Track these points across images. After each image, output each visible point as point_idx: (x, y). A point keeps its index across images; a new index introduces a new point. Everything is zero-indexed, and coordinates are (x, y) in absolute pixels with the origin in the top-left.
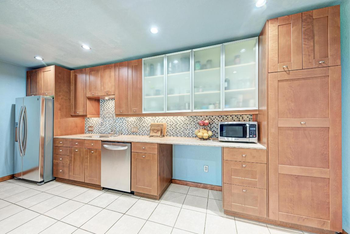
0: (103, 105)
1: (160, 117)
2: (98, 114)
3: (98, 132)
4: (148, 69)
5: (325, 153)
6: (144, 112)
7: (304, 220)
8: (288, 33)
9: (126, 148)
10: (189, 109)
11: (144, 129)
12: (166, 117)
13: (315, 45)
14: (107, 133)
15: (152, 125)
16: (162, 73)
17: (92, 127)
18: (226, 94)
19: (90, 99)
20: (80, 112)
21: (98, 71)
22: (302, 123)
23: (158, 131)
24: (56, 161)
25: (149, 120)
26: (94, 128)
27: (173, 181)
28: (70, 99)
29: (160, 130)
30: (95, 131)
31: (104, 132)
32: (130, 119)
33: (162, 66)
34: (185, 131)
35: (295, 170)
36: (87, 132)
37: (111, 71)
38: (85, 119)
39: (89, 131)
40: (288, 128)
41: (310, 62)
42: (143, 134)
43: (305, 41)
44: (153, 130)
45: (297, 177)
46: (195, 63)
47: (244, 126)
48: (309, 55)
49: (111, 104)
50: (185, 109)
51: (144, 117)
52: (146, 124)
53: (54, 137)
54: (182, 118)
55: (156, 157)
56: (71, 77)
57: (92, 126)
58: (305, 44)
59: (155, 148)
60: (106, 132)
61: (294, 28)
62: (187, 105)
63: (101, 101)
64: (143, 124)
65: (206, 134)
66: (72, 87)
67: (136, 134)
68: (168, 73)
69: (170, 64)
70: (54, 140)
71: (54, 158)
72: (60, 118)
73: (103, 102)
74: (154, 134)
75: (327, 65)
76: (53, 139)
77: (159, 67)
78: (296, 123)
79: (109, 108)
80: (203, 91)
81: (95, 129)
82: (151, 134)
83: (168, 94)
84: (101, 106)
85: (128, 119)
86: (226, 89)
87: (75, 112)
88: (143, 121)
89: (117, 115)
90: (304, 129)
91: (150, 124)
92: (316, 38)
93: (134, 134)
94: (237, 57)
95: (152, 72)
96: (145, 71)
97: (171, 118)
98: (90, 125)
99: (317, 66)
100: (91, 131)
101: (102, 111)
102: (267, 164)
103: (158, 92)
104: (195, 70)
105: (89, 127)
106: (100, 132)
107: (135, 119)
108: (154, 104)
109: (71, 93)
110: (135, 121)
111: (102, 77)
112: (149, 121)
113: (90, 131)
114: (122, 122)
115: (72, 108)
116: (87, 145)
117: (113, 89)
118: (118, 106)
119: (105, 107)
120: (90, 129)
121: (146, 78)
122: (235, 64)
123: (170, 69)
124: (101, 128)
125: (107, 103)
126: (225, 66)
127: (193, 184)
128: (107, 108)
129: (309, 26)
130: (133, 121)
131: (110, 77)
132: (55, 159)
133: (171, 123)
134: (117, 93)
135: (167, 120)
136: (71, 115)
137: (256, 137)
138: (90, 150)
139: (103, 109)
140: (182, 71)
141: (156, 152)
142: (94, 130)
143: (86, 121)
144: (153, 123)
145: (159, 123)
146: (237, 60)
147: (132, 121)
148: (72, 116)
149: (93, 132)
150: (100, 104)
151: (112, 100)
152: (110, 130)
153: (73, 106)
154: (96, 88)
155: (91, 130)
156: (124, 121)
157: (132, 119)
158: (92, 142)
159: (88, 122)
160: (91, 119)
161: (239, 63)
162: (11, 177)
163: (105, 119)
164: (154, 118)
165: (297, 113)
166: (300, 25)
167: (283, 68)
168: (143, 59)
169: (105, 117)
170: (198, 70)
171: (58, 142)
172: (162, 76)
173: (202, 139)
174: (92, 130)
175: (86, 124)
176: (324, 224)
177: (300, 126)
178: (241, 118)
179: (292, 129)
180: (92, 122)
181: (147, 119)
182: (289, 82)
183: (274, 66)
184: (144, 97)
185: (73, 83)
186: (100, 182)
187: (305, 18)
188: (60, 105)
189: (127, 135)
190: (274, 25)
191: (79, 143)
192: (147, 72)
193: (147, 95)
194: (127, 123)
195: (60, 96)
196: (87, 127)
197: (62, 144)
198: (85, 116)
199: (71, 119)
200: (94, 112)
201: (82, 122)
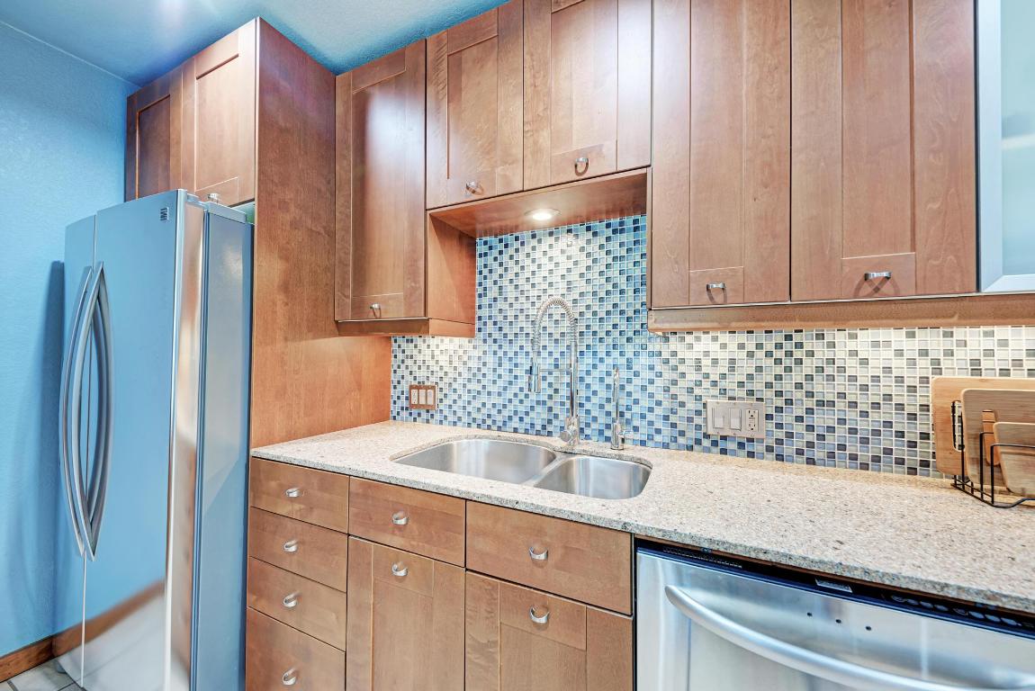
0: (495, 265)
1: (1003, 332)
2: (468, 323)
3: (465, 419)
11: (821, 419)
14: (522, 427)
17: (433, 388)
19: (442, 225)
20: (389, 301)
24: (262, 605)
25: (880, 358)
26: (440, 395)
28: (331, 234)
30: (446, 412)
31: (499, 418)
32: (690, 346)
36: (405, 414)
38: (395, 346)
39: (412, 406)
42: (817, 454)
49: (544, 260)
51: (820, 336)
52: (841, 384)
53: (253, 452)
56: (341, 107)
57: (433, 379)
60: (516, 419)
63: (481, 249)
64: (819, 385)
66: (345, 168)
67: (748, 448)
70: (255, 472)
71: (248, 584)
72: (286, 339)
73: (495, 253)
76: (244, 461)
79: (537, 280)
81: (447, 402)
84: (485, 272)
85: (675, 345)
87: (359, 306)
88: (809, 366)
93: (731, 446)
98: (422, 374)
100: (426, 410)
101: (485, 301)
105: (411, 387)
106: (479, 417)
107: (733, 346)
109: (340, 201)
110: (733, 361)
112: (878, 361)
113: (418, 406)
114: (629, 367)
115: (344, 285)
119: (511, 275)
120: (419, 397)
124: (484, 398)
125: (521, 256)
128: (521, 281)
130: (715, 361)
132: (260, 593)
136: (337, 322)
139: (493, 293)
142: (441, 407)
143: (401, 355)
147: (706, 362)
148: (342, 329)
149: (438, 417)
150: (480, 262)
151: (551, 234)
152: (539, 409)
153: (346, 273)
155: (422, 401)
156: (644, 360)
157: (709, 348)
159: (409, 362)
160: (423, 347)
162: (40, 653)
163: (506, 347)
164: (931, 338)
169: (511, 337)
171: (273, 484)
174: (433, 407)
175: (399, 373)
180: (432, 363)
181: (852, 345)
185: (346, 142)
188: (287, 259)
189: (666, 446)
194: (668, 375)
195: (284, 205)
196: (404, 386)
197: (297, 506)
198: (415, 327)
199: (336, 346)
200: (455, 306)
201: (383, 361)
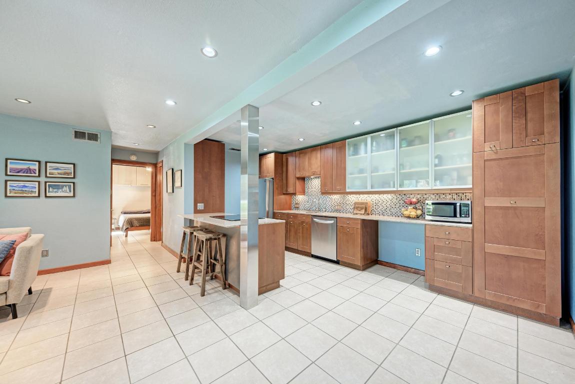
1: (364, 195)
2: (303, 192)
3: (304, 209)
4: (352, 149)
5: (540, 233)
6: (348, 190)
7: (514, 300)
8: (497, 112)
9: (332, 222)
10: (394, 187)
11: (347, 207)
12: (370, 195)
13: (529, 122)
15: (355, 203)
16: (366, 153)
17: (298, 204)
18: (435, 171)
19: (298, 178)
20: (291, 190)
21: (305, 153)
22: (512, 202)
23: (362, 208)
27: (379, 262)
28: (282, 179)
29: (365, 208)
30: (301, 208)
31: (309, 209)
32: (334, 197)
33: (366, 145)
34: (392, 210)
35: (504, 249)
36: (294, 209)
37: (317, 153)
38: (293, 197)
39: (295, 207)
40: (497, 207)
41: (521, 141)
42: (347, 212)
43: (516, 120)
44: (357, 208)
45: (507, 257)
46: (401, 140)
47: (455, 205)
48: (521, 134)
49: (315, 182)
50: (390, 187)
51: (347, 195)
52: (349, 202)
54: (390, 196)
55: (359, 231)
56: (284, 160)
58: (515, 123)
59: (358, 223)
60: (311, 209)
61: (503, 107)
62: (392, 183)
63: (306, 180)
64: (347, 202)
65: (413, 213)
66: (284, 169)
67: (340, 211)
68: (372, 152)
69: (374, 143)
72: (278, 196)
73: (308, 181)
74: (358, 212)
75: (542, 142)
77: (362, 147)
78: (505, 202)
79: (314, 186)
80: (410, 169)
81: (301, 206)
82: (355, 212)
83: (371, 173)
84: (307, 184)
85: (332, 196)
86: (436, 165)
87: (287, 190)
88: (346, 199)
89: (323, 193)
90: (515, 208)
91: (354, 202)
92: (529, 115)
93: (338, 211)
94: (450, 131)
95: (356, 152)
96: (349, 151)
97: (377, 196)
98: (297, 202)
99: (530, 144)
100: (297, 208)
101: (307, 189)
102: (473, 242)
103: (361, 171)
104: (400, 147)
106: (306, 209)
107: (338, 197)
108: (357, 183)
109: (284, 174)
110: (338, 199)
111: (310, 159)
112: (353, 199)
114: (326, 200)
115: (285, 187)
116: (300, 218)
117: (319, 169)
118: (323, 185)
119: (310, 185)
121: (350, 157)
122: (449, 139)
123: (374, 148)
124: (306, 205)
125: (312, 181)
126: (435, 142)
127: (402, 267)
128: (312, 186)
129: (521, 104)
130: (336, 199)
131: (316, 158)
133: (377, 202)
134: (322, 172)
135: (372, 198)
137: (469, 217)
138: (303, 222)
140: (387, 150)
141: (359, 226)
144: (357, 201)
145: (363, 201)
146: (451, 134)
148: (284, 194)
149: (299, 209)
150: (306, 182)
153: (285, 185)
154: (304, 169)
155: (297, 206)
156: (328, 199)
157: (336, 197)
158: (304, 216)
159: (295, 199)
160: (297, 197)
161: (454, 137)
163: (310, 197)
164: (358, 196)
165: (506, 192)
166: (510, 103)
167: (490, 147)
168: (347, 140)
169: (310, 195)
170: (405, 147)
172: (366, 155)
173: (409, 217)
175: (294, 202)
176: (538, 306)
177: (510, 205)
178: (463, 197)
179: (501, 208)
180: (299, 200)
181: (351, 196)
182: (498, 161)
183: (480, 146)
184: (348, 177)
185: (284, 165)
186: (311, 250)
187: (516, 95)
188: (277, 184)
189: (331, 212)
190: (480, 105)
191: (293, 216)
192: (351, 152)
193: (351, 174)
194: (331, 201)
195: (277, 177)
196: (294, 204)
197: (280, 217)
198: (294, 194)
199: (283, 197)
200: (301, 190)
201: (290, 199)
